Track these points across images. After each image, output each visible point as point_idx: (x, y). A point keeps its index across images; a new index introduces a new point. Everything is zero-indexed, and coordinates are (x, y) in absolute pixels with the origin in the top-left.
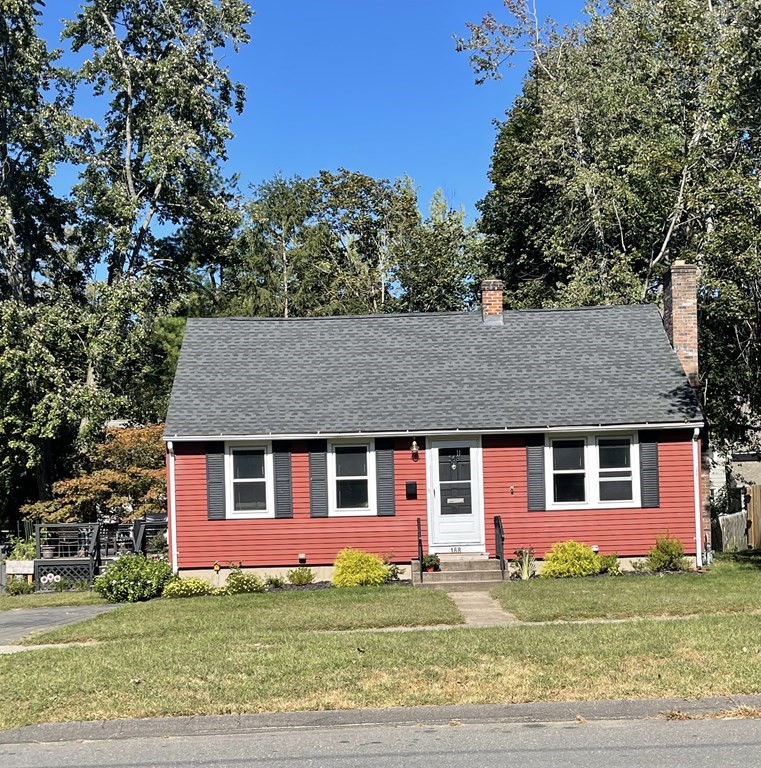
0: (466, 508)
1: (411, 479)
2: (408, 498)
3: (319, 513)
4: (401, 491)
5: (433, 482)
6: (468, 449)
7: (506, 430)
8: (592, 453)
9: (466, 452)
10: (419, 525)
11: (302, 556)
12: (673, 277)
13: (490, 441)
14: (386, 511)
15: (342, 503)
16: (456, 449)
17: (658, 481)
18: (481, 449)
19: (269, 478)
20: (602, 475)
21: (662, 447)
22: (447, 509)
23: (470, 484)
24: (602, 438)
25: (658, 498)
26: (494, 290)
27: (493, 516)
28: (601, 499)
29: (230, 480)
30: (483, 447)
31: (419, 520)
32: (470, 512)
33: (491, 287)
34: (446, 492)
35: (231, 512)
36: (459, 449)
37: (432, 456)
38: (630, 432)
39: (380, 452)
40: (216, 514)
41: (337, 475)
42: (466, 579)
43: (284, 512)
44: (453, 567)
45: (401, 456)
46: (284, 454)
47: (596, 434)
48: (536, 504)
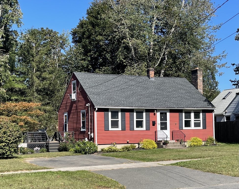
0: (166, 128)
1: (154, 120)
2: (153, 126)
3: (132, 129)
4: (151, 124)
5: (158, 121)
6: (166, 113)
7: (176, 108)
8: (192, 115)
9: (166, 114)
10: (155, 133)
11: (128, 141)
12: (198, 72)
13: (171, 111)
14: (148, 129)
15: (137, 127)
16: (163, 113)
17: (206, 123)
18: (169, 113)
19: (120, 119)
20: (195, 121)
21: (207, 114)
22: (162, 129)
23: (166, 122)
24: (195, 111)
25: (206, 127)
26: (152, 71)
27: (172, 131)
28: (194, 127)
29: (110, 119)
30: (170, 112)
31: (155, 132)
32: (167, 130)
33: (152, 70)
34: (161, 124)
35: (110, 129)
36: (164, 113)
37: (158, 114)
38: (200, 110)
39: (147, 113)
40: (107, 129)
41: (136, 119)
42: (175, 147)
43: (123, 129)
44: (170, 144)
45: (151, 114)
46: (124, 113)
47: (194, 110)
48: (181, 128)
